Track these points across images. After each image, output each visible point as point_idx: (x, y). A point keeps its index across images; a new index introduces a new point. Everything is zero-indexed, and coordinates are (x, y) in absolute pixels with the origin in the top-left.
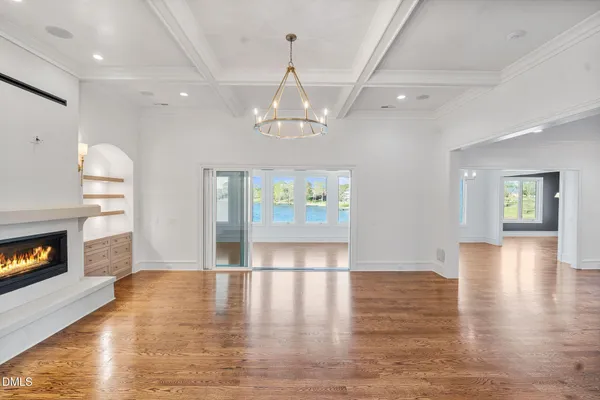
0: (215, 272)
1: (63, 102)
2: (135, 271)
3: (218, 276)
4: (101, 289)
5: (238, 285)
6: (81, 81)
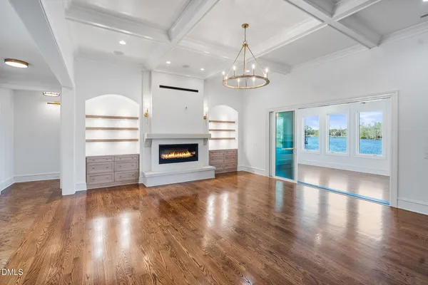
0: (277, 179)
1: (197, 91)
2: (238, 170)
3: (277, 182)
4: (209, 170)
5: (290, 190)
6: (205, 81)
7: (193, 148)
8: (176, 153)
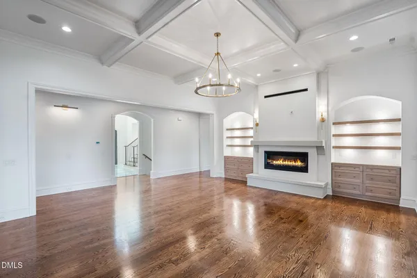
1: (306, 90)
7: (303, 157)
8: (285, 160)
